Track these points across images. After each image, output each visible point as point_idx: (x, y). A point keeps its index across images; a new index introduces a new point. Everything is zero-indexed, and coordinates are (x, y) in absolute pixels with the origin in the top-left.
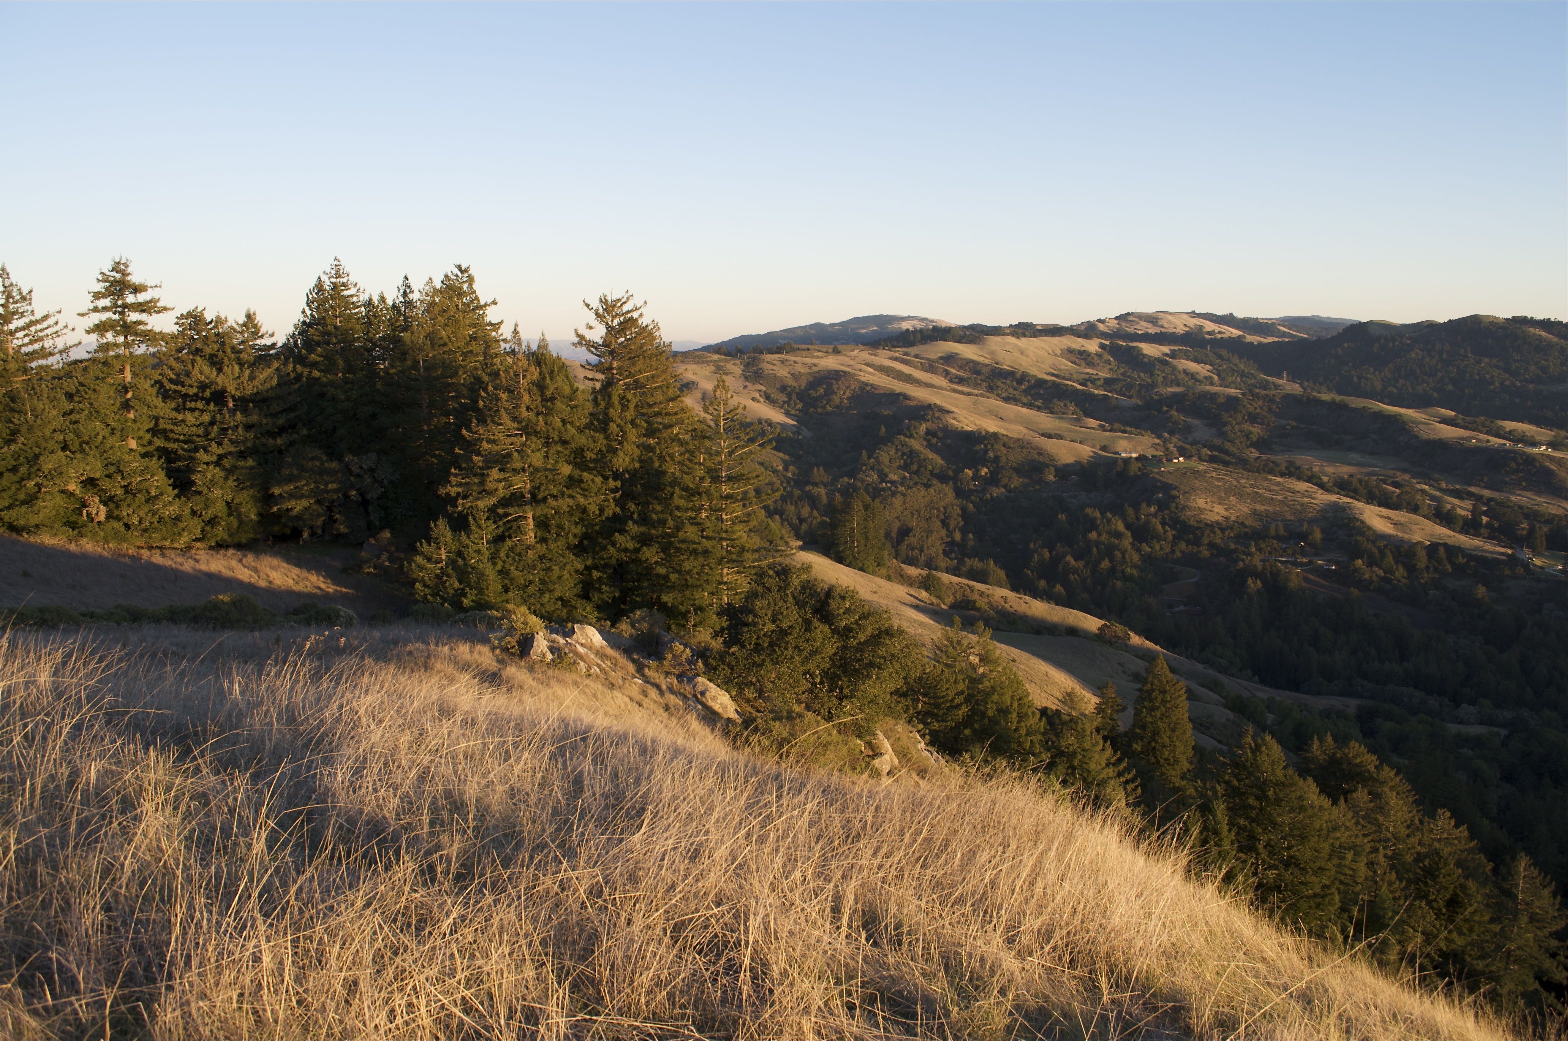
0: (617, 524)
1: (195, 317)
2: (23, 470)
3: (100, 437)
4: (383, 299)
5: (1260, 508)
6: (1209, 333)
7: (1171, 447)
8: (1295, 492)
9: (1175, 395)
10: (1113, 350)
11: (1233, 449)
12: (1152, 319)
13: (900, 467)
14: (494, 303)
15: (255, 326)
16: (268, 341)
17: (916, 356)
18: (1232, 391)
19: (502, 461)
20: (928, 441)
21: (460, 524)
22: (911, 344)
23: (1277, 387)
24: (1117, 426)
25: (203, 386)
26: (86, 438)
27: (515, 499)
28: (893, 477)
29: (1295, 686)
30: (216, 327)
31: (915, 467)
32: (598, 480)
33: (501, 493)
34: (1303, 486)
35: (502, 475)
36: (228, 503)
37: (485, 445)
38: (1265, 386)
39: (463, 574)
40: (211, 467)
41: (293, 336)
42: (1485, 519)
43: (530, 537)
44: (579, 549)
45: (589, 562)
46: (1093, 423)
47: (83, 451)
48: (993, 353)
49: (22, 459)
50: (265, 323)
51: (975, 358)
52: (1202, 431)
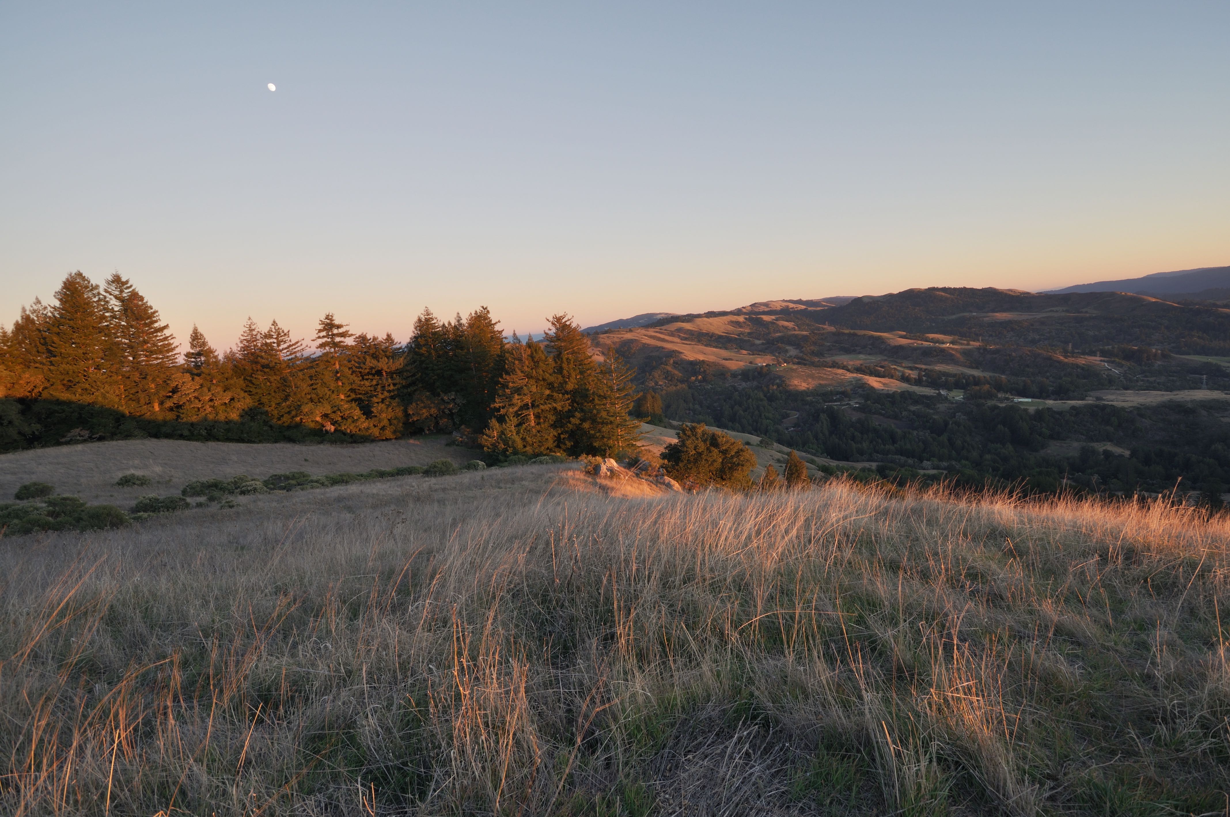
0: (570, 414)
1: (363, 337)
2: (293, 413)
3: (328, 395)
4: (450, 324)
5: (822, 382)
6: (792, 308)
7: (780, 360)
8: (836, 374)
9: (779, 337)
10: (750, 319)
11: (807, 358)
12: (766, 304)
13: (663, 378)
14: (499, 322)
15: (391, 340)
16: (398, 346)
17: (665, 330)
18: (805, 333)
19: (518, 390)
20: (675, 367)
21: (501, 420)
22: (662, 325)
23: (824, 329)
24: (755, 352)
25: (372, 368)
26: (321, 396)
27: (526, 407)
28: (660, 383)
29: (847, 460)
30: (373, 341)
31: (670, 378)
32: (561, 395)
33: (520, 404)
34: (840, 371)
35: (519, 397)
36: (389, 420)
37: (511, 385)
38: (818, 329)
39: (506, 443)
40: (380, 404)
41: (410, 343)
42: (924, 378)
43: (533, 423)
44: (554, 426)
45: (560, 432)
46: (745, 352)
47: (320, 402)
48: (698, 326)
49: (292, 408)
50: (396, 338)
51: (691, 328)
52: (793, 352)
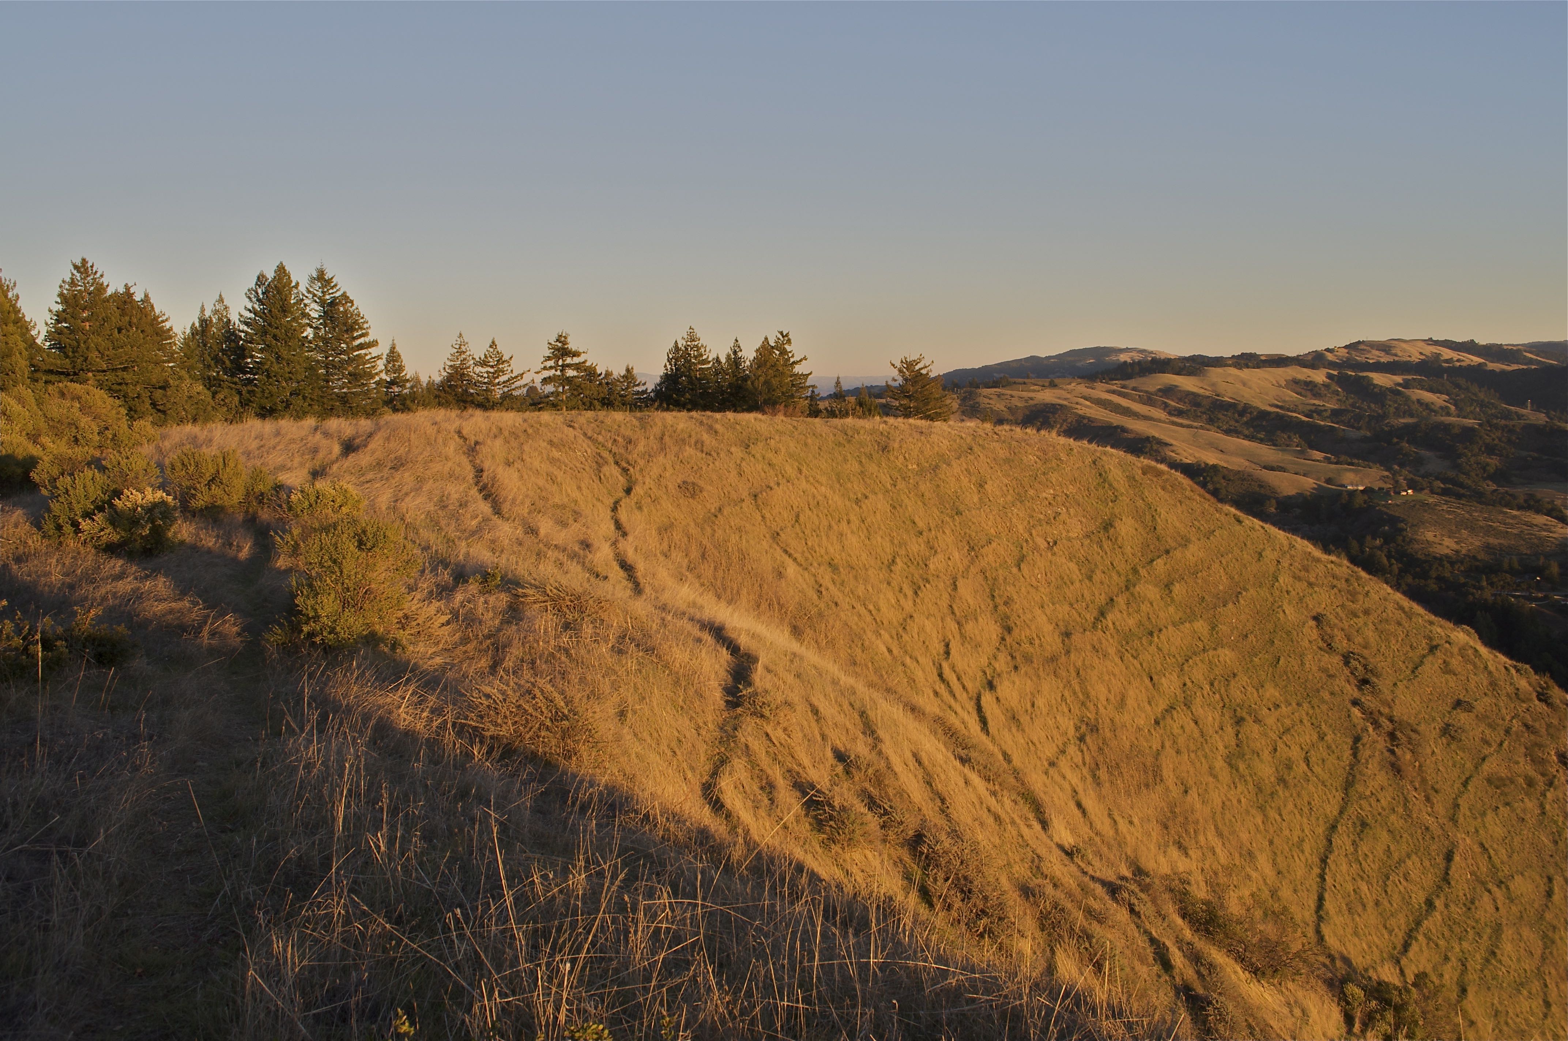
5: (1493, 541)
6: (1447, 361)
7: (1401, 479)
8: (1531, 525)
9: (1406, 426)
10: (1341, 380)
11: (1467, 482)
12: (1385, 347)
15: (632, 377)
17: (1134, 389)
18: (1470, 422)
22: (1129, 377)
23: (1520, 417)
24: (1343, 458)
30: (605, 378)
34: (1541, 519)
38: (1507, 415)
46: (1318, 455)
48: (1213, 385)
50: (640, 375)
51: (1195, 390)
52: (1435, 463)
